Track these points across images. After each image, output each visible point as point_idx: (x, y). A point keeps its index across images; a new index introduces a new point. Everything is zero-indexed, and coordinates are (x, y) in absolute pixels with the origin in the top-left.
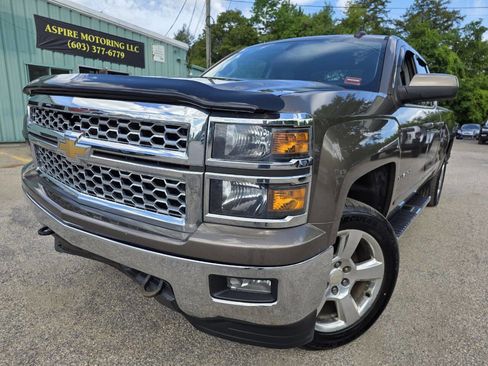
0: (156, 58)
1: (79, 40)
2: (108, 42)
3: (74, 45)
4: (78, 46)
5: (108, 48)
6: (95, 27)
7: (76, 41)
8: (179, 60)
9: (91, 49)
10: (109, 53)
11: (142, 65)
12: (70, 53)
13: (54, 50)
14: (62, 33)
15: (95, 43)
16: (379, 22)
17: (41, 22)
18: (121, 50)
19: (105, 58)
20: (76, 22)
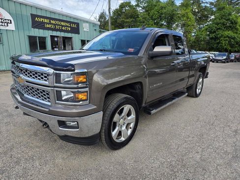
0: (85, 30)
1: (50, 23)
2: (63, 23)
3: (48, 26)
4: (49, 26)
5: (63, 26)
6: (57, 17)
7: (49, 24)
8: (95, 30)
9: (55, 27)
10: (63, 28)
11: (78, 33)
12: (46, 30)
13: (39, 29)
14: (43, 21)
15: (57, 25)
16: (200, 4)
17: (33, 16)
18: (69, 27)
19: (61, 31)
20: (48, 15)
